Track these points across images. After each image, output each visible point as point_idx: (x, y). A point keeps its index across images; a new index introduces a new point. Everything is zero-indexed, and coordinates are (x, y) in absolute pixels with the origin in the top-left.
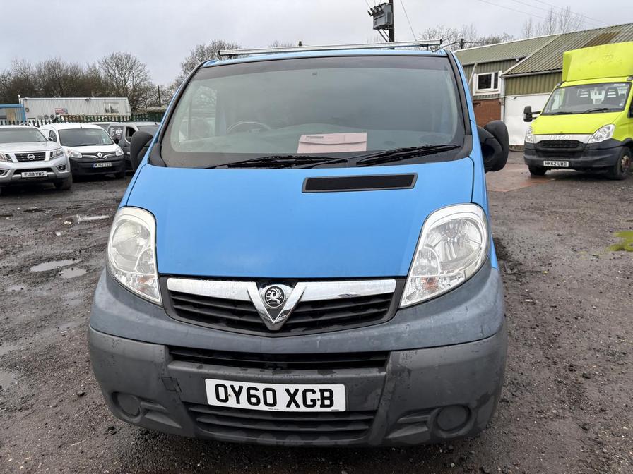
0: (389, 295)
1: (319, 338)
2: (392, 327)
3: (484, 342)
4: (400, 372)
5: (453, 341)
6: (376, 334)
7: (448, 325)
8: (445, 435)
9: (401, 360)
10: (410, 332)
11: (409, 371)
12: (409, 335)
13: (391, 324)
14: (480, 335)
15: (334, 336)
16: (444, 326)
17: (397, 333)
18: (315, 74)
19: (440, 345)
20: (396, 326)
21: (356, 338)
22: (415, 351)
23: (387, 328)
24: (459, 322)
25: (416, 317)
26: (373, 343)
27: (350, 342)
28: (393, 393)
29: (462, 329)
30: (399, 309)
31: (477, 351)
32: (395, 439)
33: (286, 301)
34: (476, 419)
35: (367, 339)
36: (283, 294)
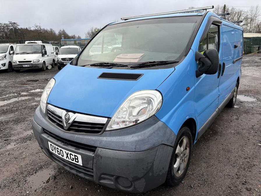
0: (103, 125)
1: (76, 136)
2: (101, 138)
3: (135, 153)
4: (98, 156)
5: (121, 149)
6: (94, 139)
7: (121, 142)
8: (122, 188)
9: (99, 152)
10: (106, 141)
11: (101, 157)
12: (105, 142)
13: (100, 136)
14: (134, 150)
15: (81, 136)
16: (119, 142)
17: (101, 141)
18: (138, 27)
19: (115, 149)
20: (102, 138)
21: (87, 139)
22: (105, 149)
23: (99, 138)
24: (126, 142)
25: (110, 135)
26: (92, 142)
27: (85, 140)
28: (96, 163)
29: (126, 145)
30: (105, 131)
31: (130, 156)
32: (102, 183)
33: (70, 120)
34: (134, 186)
35: (90, 140)
36: (69, 117)
